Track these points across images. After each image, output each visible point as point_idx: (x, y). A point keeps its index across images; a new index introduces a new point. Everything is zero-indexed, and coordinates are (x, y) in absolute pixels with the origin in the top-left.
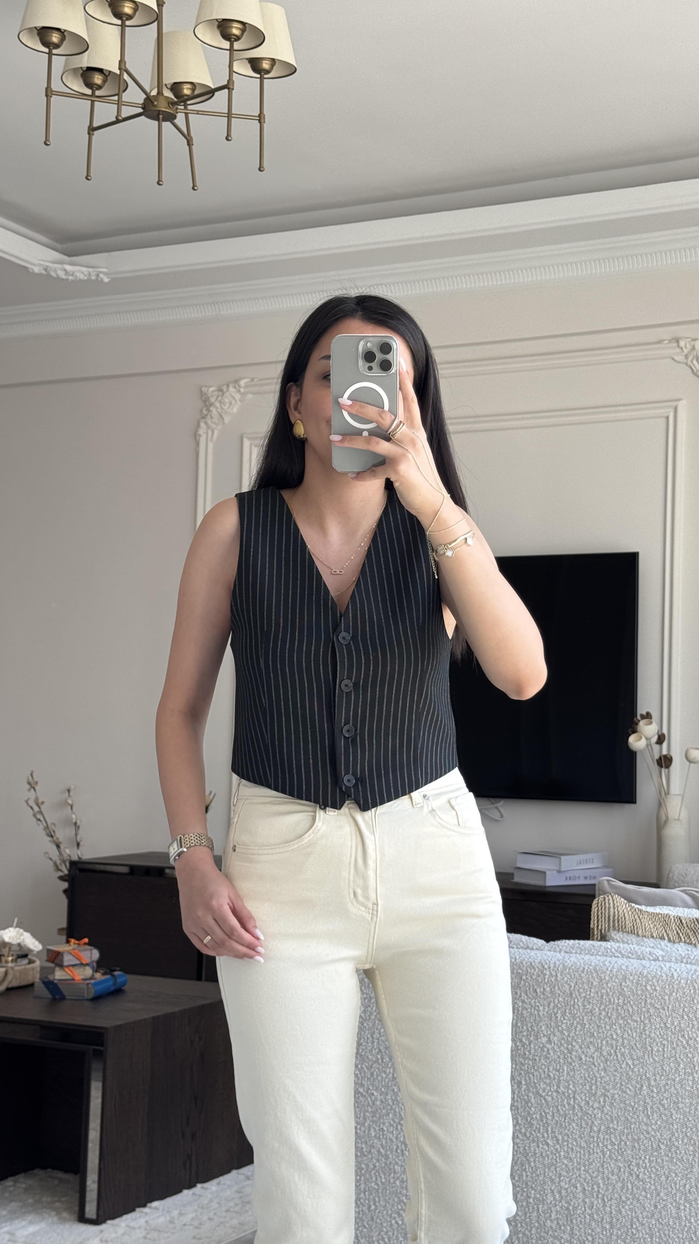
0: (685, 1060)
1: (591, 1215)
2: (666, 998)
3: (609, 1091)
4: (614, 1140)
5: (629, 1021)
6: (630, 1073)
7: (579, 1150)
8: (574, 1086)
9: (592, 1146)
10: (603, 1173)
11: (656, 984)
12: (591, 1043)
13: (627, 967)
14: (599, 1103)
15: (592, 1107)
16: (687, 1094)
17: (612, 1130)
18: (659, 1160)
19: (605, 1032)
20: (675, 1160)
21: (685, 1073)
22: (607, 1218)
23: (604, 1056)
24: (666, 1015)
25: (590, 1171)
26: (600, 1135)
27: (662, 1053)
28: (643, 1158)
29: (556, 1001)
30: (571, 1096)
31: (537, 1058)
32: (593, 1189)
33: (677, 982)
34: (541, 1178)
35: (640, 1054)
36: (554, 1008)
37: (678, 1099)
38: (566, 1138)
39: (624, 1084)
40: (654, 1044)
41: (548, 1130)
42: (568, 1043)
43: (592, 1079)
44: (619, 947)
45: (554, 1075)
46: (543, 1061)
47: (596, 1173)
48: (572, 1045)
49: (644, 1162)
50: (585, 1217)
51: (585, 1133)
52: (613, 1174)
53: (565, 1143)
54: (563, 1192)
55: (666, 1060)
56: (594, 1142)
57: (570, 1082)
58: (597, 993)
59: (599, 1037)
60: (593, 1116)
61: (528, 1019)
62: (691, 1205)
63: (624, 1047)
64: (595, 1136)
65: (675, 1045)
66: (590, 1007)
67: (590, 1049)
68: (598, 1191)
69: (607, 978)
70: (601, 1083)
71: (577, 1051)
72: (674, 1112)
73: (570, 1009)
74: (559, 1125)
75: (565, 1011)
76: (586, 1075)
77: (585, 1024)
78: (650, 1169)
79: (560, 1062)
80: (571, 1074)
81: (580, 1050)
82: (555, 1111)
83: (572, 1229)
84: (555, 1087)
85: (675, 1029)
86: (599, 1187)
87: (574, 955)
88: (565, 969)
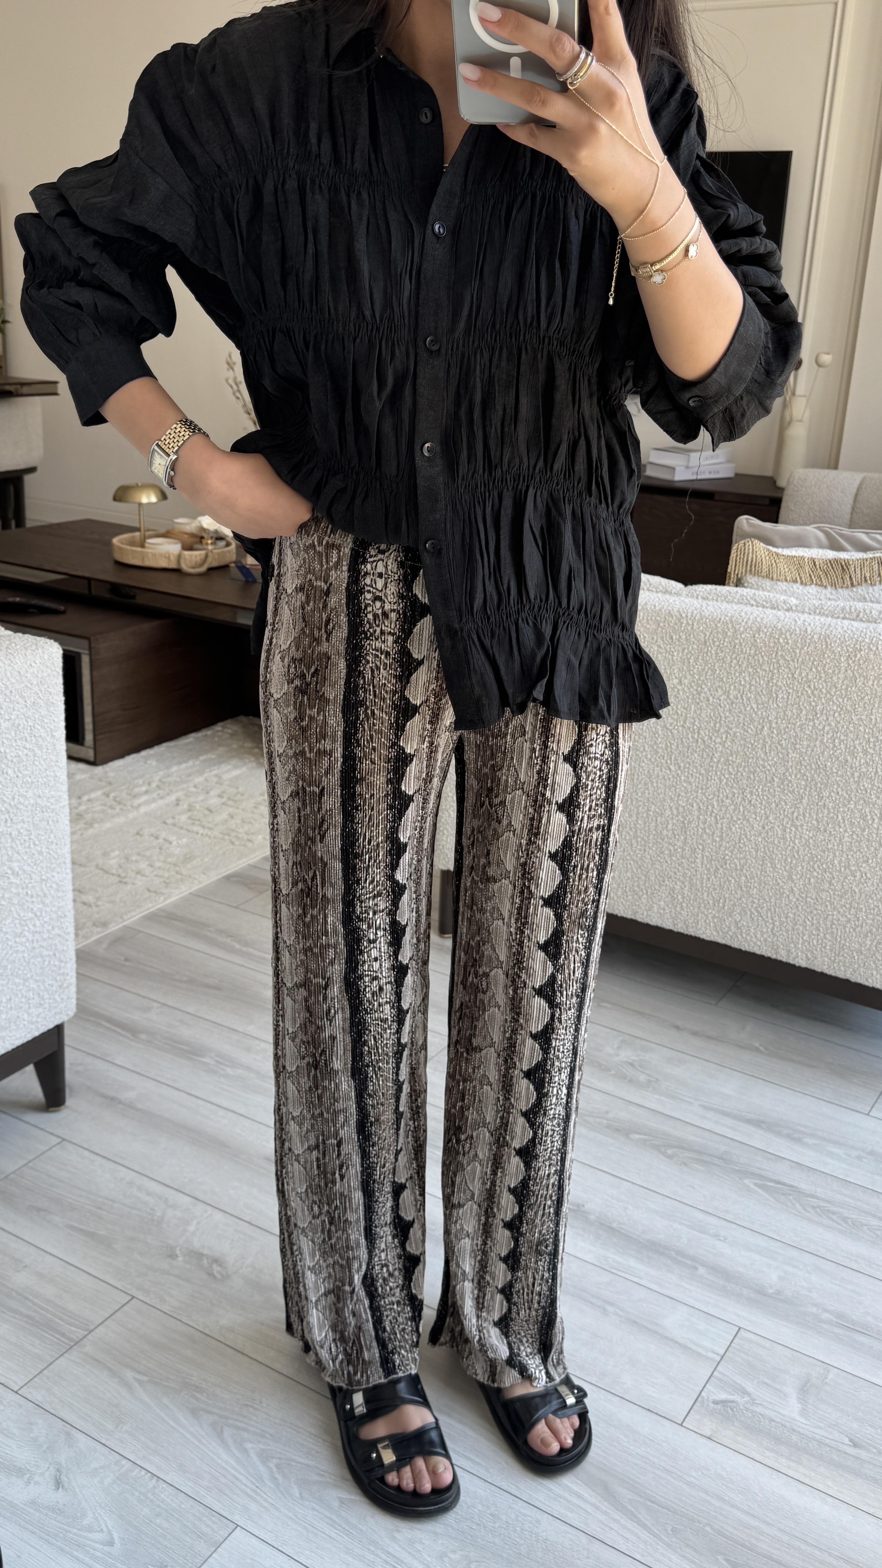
1: (704, 829)
2: (798, 651)
4: (731, 771)
5: (759, 670)
6: (754, 715)
7: (698, 776)
9: (710, 773)
10: (719, 796)
11: (789, 637)
12: (719, 686)
13: (762, 619)
14: (722, 738)
15: (715, 741)
17: (730, 762)
18: (771, 790)
19: (734, 678)
20: (786, 792)
21: (806, 719)
22: (718, 833)
23: (730, 699)
24: (795, 666)
25: (707, 794)
26: (720, 765)
27: (786, 699)
28: (757, 787)
32: (708, 808)
35: (765, 699)
37: (796, 741)
39: (746, 724)
40: (780, 692)
42: (698, 685)
44: (755, 594)
47: (712, 796)
52: (727, 798)
53: (686, 770)
54: (681, 809)
58: (731, 642)
59: (728, 682)
62: (797, 829)
63: (751, 693)
64: (715, 765)
65: (799, 694)
66: (722, 655)
67: (718, 692)
69: (742, 629)
70: (725, 722)
71: (705, 693)
72: (790, 751)
73: (703, 656)
76: (712, 714)
77: (716, 670)
78: (761, 797)
80: (698, 712)
81: (708, 692)
82: (680, 742)
83: (686, 839)
85: (802, 679)
86: (713, 807)
87: (710, 603)
88: (702, 617)
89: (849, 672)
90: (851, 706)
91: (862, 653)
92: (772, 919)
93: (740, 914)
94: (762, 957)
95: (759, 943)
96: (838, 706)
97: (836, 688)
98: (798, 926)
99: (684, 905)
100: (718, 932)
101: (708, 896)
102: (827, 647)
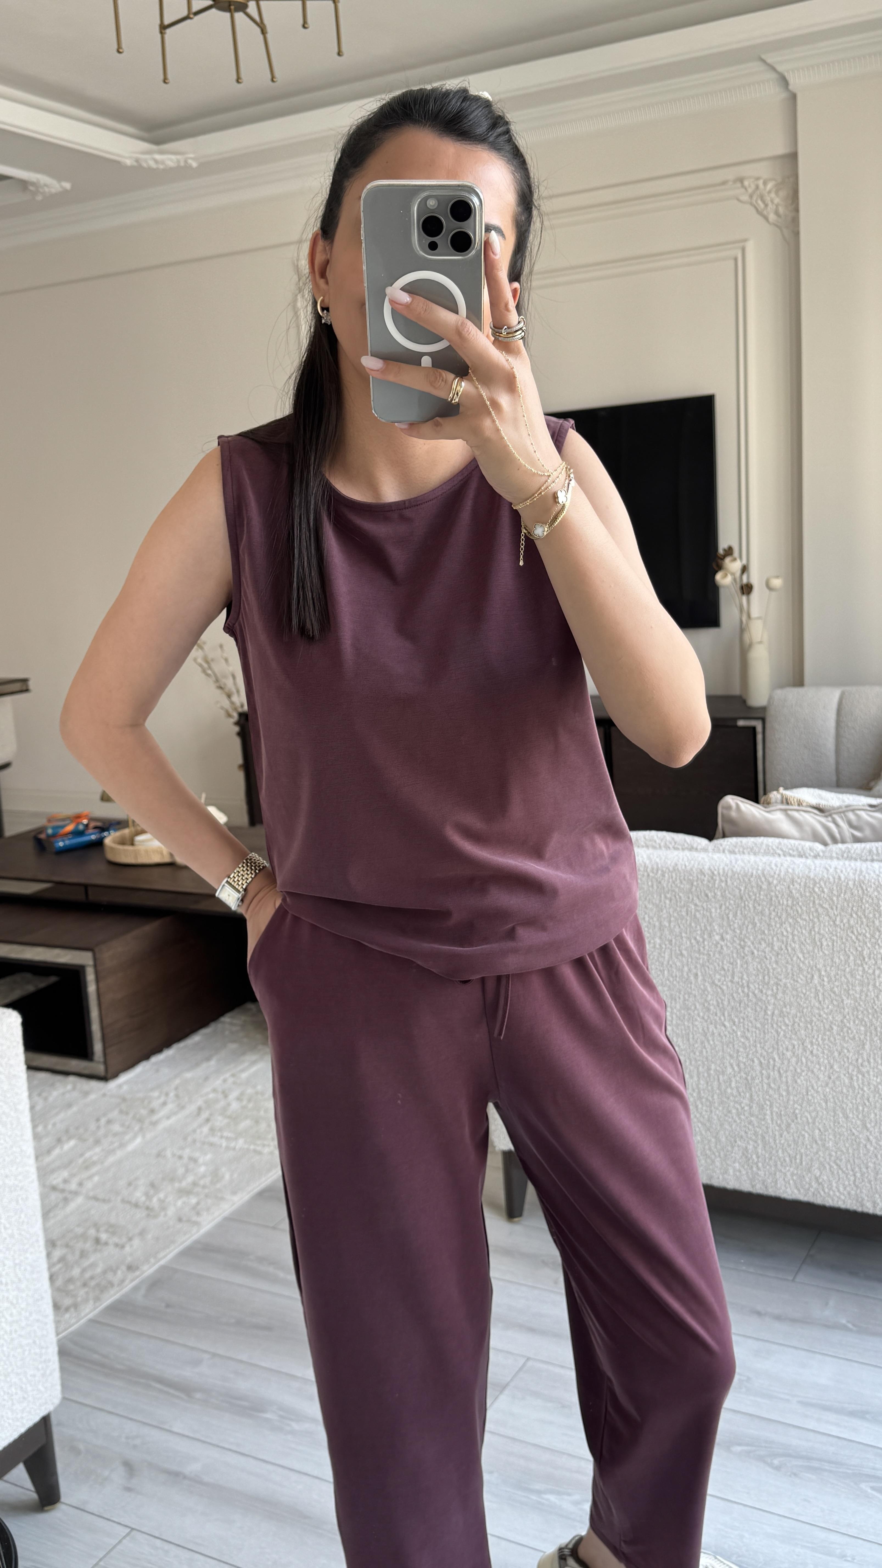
0: (854, 953)
1: (769, 1085)
2: (835, 898)
3: (781, 980)
4: (787, 1022)
5: (799, 920)
6: (801, 965)
7: (754, 1030)
8: (748, 977)
9: (766, 1027)
10: (778, 1049)
11: (823, 886)
12: (762, 939)
13: (793, 870)
14: (772, 990)
15: (766, 994)
16: (857, 982)
17: (785, 1013)
18: (832, 1039)
19: (776, 929)
20: (846, 1038)
21: (855, 965)
22: (784, 1087)
23: (775, 951)
24: (834, 913)
25: (766, 1048)
26: (775, 1018)
27: (831, 946)
28: (816, 1037)
29: (727, 904)
30: (745, 985)
31: (711, 954)
32: (769, 1062)
33: (845, 884)
34: (720, 1053)
35: (810, 948)
36: (725, 910)
37: (848, 986)
38: (742, 1020)
39: (795, 973)
40: (823, 940)
41: (724, 1015)
42: (741, 939)
44: (780, 843)
45: (728, 967)
46: (717, 956)
48: (744, 941)
49: (817, 1040)
50: (763, 1086)
51: (760, 1016)
52: (787, 1050)
53: (741, 1025)
54: (742, 1065)
56: (768, 1023)
57: (744, 974)
58: (766, 896)
59: (770, 934)
60: (766, 1002)
61: (701, 920)
62: (863, 1076)
63: (794, 942)
65: (844, 940)
66: (760, 908)
67: (761, 944)
68: (774, 1066)
69: (775, 882)
70: (773, 974)
71: (749, 947)
72: (844, 998)
73: (741, 910)
74: (734, 1010)
75: (736, 913)
76: (759, 967)
77: (756, 924)
78: (822, 1046)
79: (733, 957)
81: (751, 946)
83: (751, 1096)
84: (730, 978)
85: (844, 925)
86: (774, 1060)
87: (738, 856)
88: (734, 873)
92: (853, 1170)
93: (819, 1169)
95: (843, 1197)
99: (760, 1165)
100: (799, 1190)
101: (783, 1153)
102: (863, 892)
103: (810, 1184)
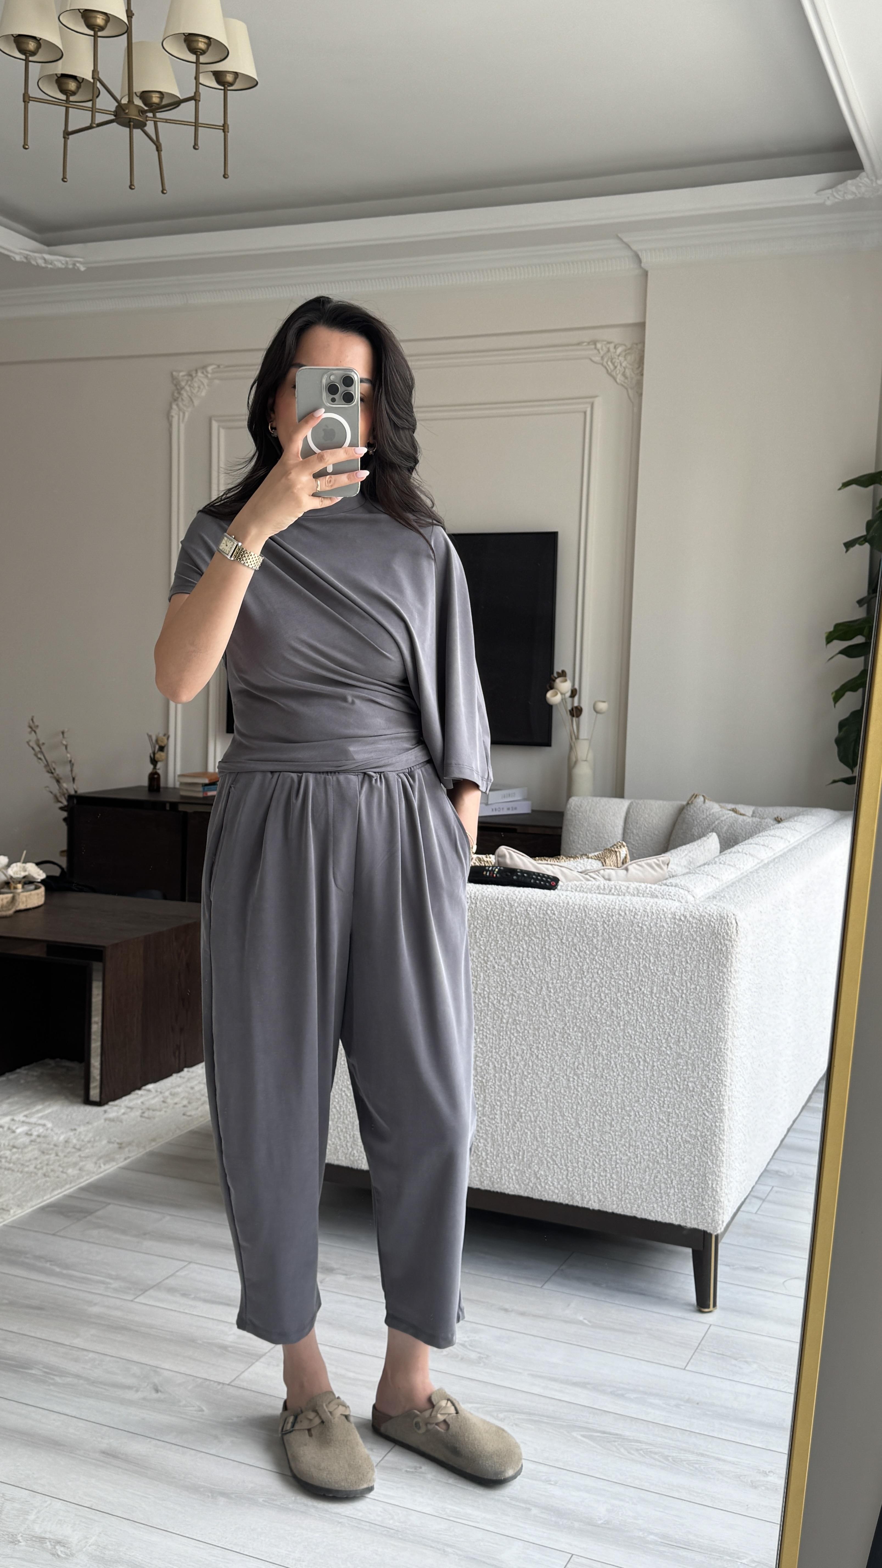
1: (500, 1086)
2: (563, 920)
3: (516, 992)
4: (519, 1030)
5: (533, 938)
6: (533, 978)
8: (489, 989)
10: (510, 1054)
11: (555, 909)
12: (502, 955)
14: (508, 1001)
15: (503, 1004)
17: (518, 1022)
18: (554, 1044)
19: (514, 947)
20: (566, 1044)
21: (576, 978)
22: (512, 1088)
23: (512, 966)
24: (562, 933)
25: (500, 1053)
26: (509, 1025)
28: (542, 1043)
32: (502, 1066)
35: (541, 963)
38: (481, 1028)
39: (527, 986)
42: (485, 955)
43: (503, 983)
47: (504, 1055)
49: (542, 1046)
52: (517, 1055)
55: (561, 968)
57: (486, 986)
59: (509, 951)
62: (579, 1078)
63: (529, 958)
64: (504, 1025)
66: (502, 927)
71: (491, 962)
72: (566, 1007)
73: (487, 930)
80: (487, 979)
83: (485, 1097)
86: (506, 1065)
89: (605, 934)
90: (611, 964)
91: (614, 918)
92: (566, 1165)
93: (538, 1164)
94: (561, 1204)
95: (557, 1191)
96: (600, 965)
97: (597, 949)
98: (588, 1170)
99: (488, 1161)
100: (520, 1185)
101: (508, 1150)
102: (586, 915)
103: (530, 1179)
